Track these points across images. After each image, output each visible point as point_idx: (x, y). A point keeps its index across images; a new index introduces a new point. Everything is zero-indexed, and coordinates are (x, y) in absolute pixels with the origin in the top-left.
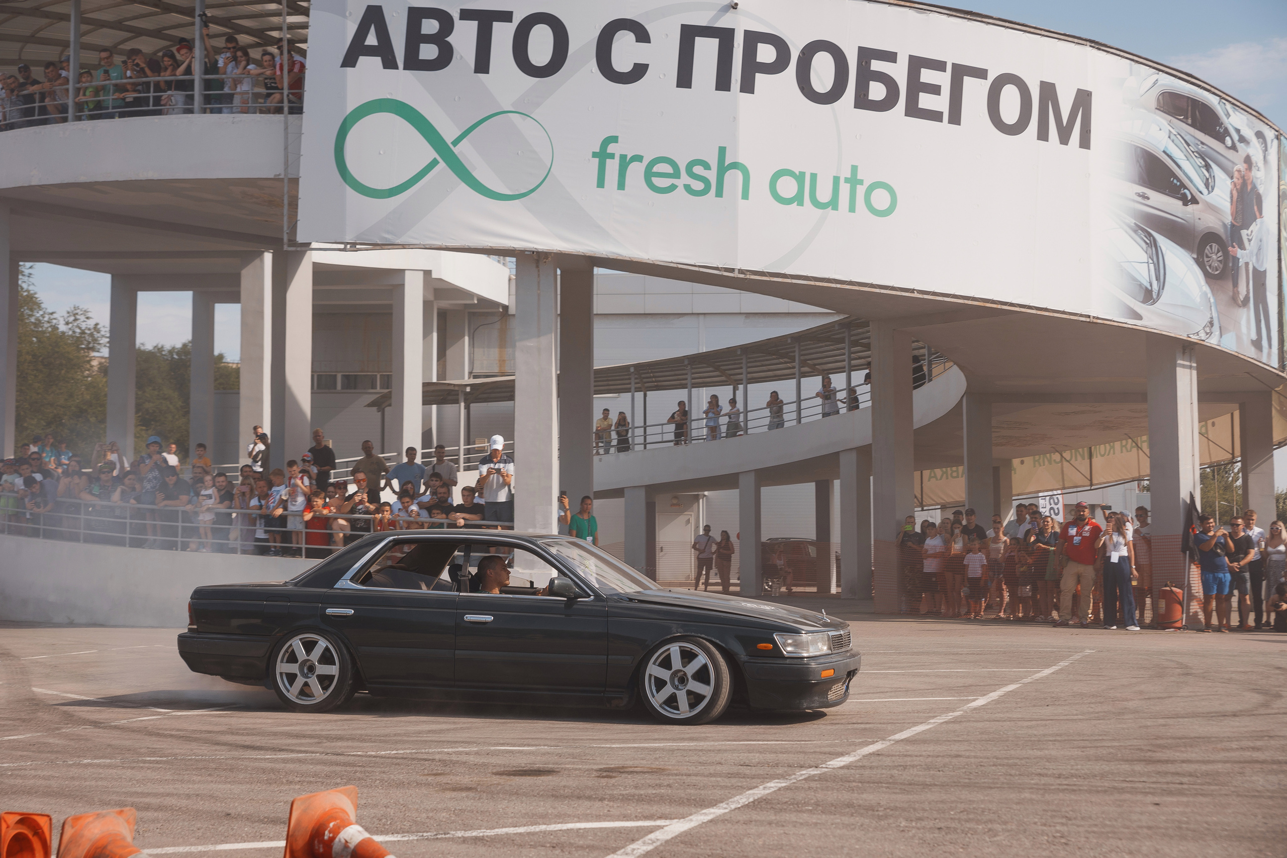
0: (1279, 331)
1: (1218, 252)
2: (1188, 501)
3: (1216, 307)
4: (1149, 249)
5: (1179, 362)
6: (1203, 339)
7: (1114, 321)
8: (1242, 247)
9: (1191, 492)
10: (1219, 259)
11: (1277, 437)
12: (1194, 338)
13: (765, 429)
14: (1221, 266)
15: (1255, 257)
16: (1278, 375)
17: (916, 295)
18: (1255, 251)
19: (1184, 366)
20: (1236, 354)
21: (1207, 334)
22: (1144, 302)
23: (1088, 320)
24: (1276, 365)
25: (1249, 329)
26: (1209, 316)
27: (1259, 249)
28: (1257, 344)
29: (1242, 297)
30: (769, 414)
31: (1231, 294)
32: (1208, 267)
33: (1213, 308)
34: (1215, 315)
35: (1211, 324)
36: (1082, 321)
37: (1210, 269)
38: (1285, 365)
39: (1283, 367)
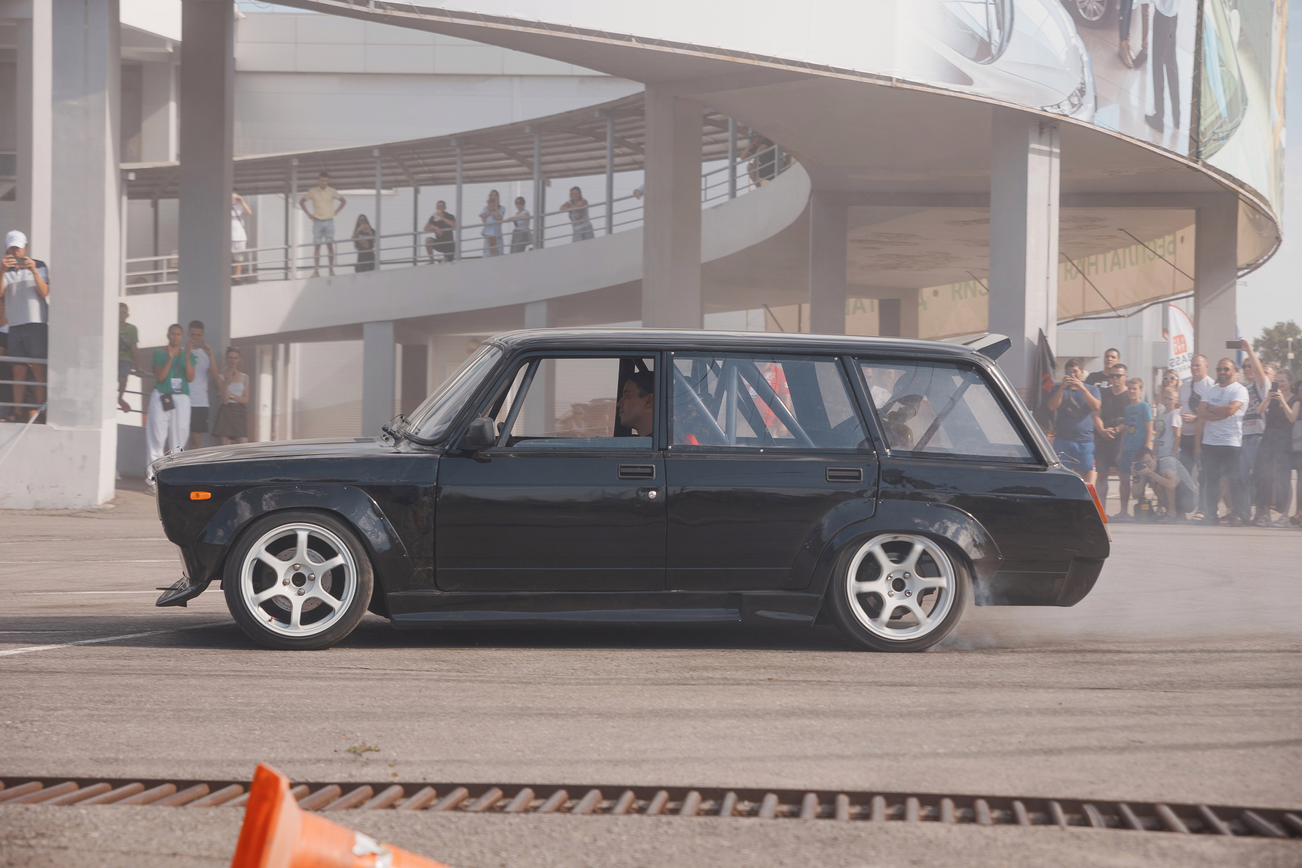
0: (1192, 104)
2: (1036, 342)
3: (1091, 69)
5: (1033, 146)
6: (1066, 113)
7: (928, 86)
9: (1040, 329)
11: (1244, 255)
12: (1052, 112)
13: (569, 240)
14: (1103, 9)
16: (1188, 166)
17: (634, 44)
19: (1040, 152)
20: (1118, 136)
21: (1073, 105)
22: (977, 59)
23: (889, 84)
24: (1184, 151)
25: (1142, 97)
26: (1079, 80)
28: (1155, 122)
29: (1134, 54)
30: (569, 221)
31: (1117, 49)
32: (1081, 11)
33: (1086, 70)
34: (1088, 79)
35: (1082, 92)
36: (880, 85)
37: (1084, 12)
38: (1200, 152)
39: (1196, 154)
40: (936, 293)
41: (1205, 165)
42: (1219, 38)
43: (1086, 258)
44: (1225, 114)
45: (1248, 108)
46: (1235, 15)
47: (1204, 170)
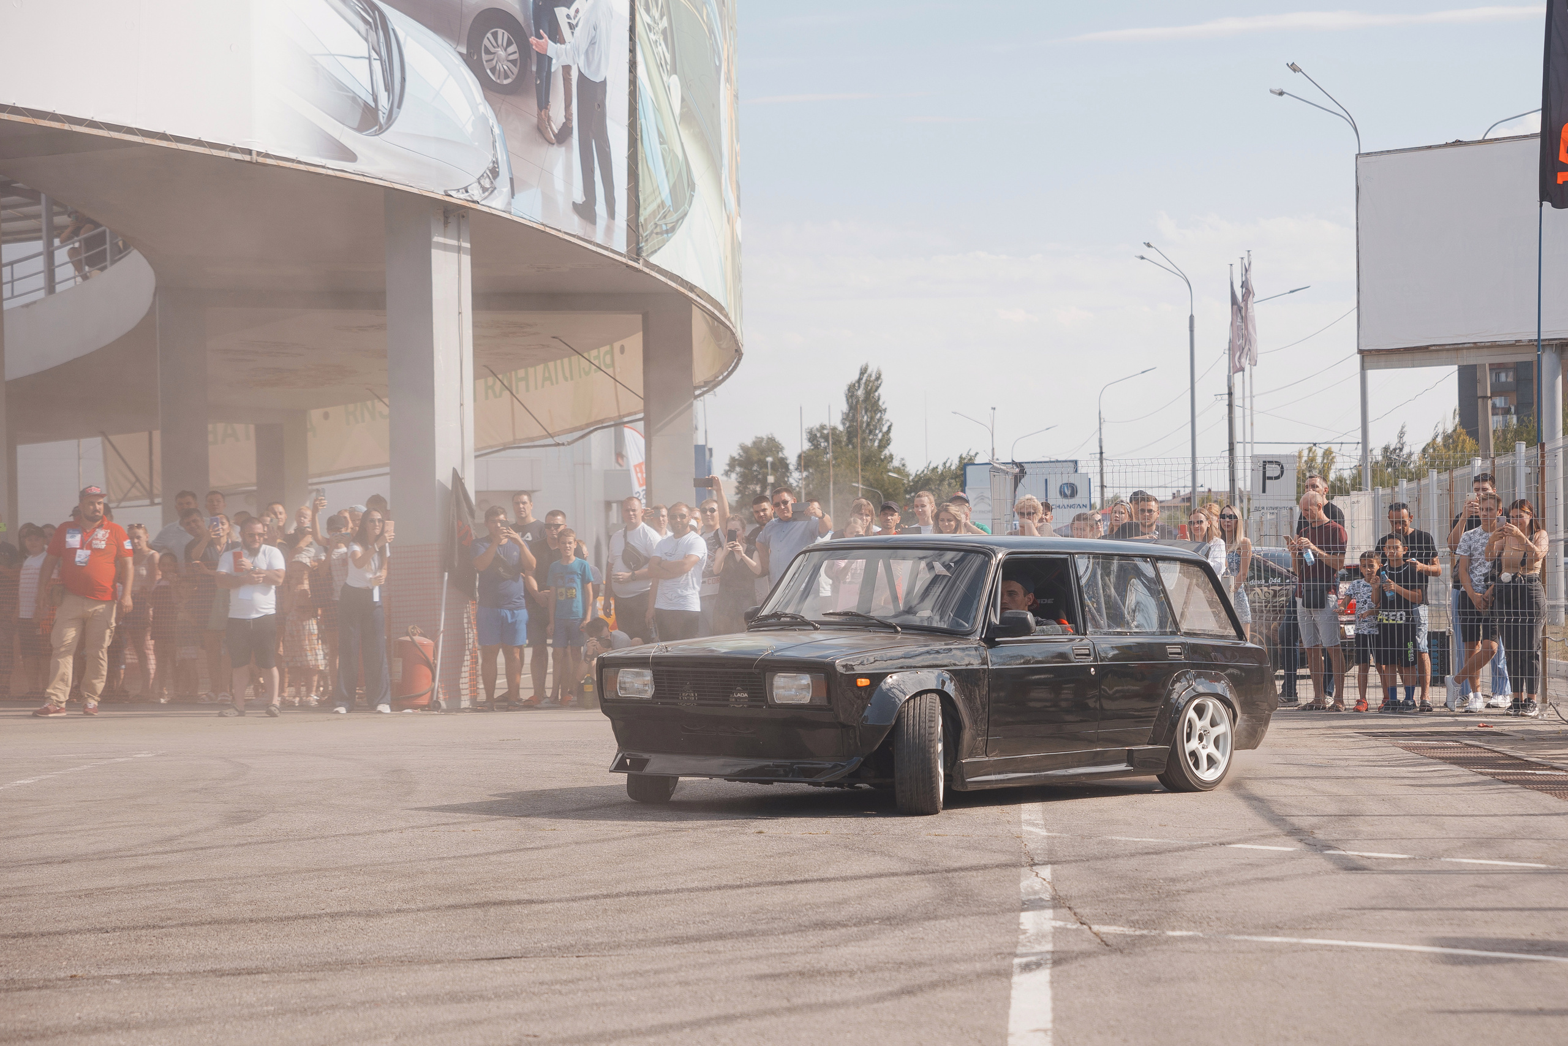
0: (629, 189)
1: (509, 44)
2: (450, 486)
3: (505, 145)
4: (372, 34)
5: (437, 239)
6: (475, 199)
7: (299, 162)
8: (556, 36)
9: (454, 469)
10: (512, 57)
11: (700, 371)
12: (458, 198)
14: (515, 70)
15: (583, 57)
16: (628, 266)
18: (584, 46)
19: (445, 247)
20: (542, 228)
21: (484, 190)
22: (361, 129)
23: (247, 158)
24: (622, 247)
25: (568, 181)
26: (490, 158)
27: (592, 43)
28: (585, 211)
29: (556, 125)
31: (535, 120)
32: (488, 71)
33: (498, 144)
34: (502, 157)
35: (494, 172)
36: (236, 160)
37: (494, 74)
38: (641, 248)
39: (636, 252)
40: (326, 416)
41: (647, 264)
42: (657, 110)
43: (513, 373)
44: (668, 202)
45: (695, 194)
46: (674, 81)
47: (647, 270)
